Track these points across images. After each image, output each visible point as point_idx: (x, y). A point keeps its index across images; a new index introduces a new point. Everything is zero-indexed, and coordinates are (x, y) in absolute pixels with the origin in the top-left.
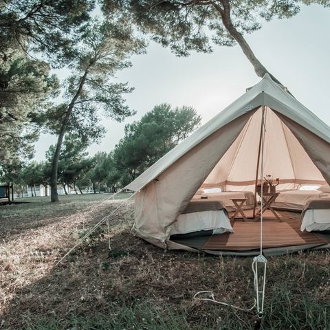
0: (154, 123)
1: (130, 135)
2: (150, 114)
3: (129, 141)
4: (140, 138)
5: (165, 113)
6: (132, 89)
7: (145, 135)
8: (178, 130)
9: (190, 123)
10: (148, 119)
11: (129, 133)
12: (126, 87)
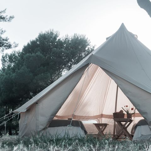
0: (39, 53)
1: (9, 66)
2: (33, 43)
3: (7, 74)
4: (21, 71)
5: (52, 42)
6: (11, 18)
7: (28, 67)
8: (68, 62)
9: (83, 54)
10: (31, 48)
11: (7, 64)
12: (4, 15)
